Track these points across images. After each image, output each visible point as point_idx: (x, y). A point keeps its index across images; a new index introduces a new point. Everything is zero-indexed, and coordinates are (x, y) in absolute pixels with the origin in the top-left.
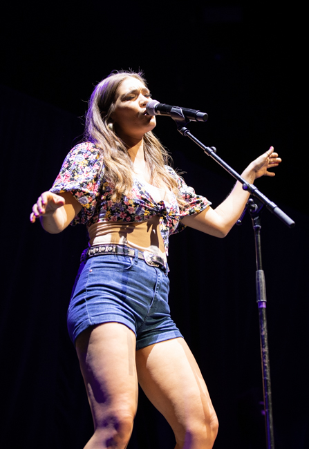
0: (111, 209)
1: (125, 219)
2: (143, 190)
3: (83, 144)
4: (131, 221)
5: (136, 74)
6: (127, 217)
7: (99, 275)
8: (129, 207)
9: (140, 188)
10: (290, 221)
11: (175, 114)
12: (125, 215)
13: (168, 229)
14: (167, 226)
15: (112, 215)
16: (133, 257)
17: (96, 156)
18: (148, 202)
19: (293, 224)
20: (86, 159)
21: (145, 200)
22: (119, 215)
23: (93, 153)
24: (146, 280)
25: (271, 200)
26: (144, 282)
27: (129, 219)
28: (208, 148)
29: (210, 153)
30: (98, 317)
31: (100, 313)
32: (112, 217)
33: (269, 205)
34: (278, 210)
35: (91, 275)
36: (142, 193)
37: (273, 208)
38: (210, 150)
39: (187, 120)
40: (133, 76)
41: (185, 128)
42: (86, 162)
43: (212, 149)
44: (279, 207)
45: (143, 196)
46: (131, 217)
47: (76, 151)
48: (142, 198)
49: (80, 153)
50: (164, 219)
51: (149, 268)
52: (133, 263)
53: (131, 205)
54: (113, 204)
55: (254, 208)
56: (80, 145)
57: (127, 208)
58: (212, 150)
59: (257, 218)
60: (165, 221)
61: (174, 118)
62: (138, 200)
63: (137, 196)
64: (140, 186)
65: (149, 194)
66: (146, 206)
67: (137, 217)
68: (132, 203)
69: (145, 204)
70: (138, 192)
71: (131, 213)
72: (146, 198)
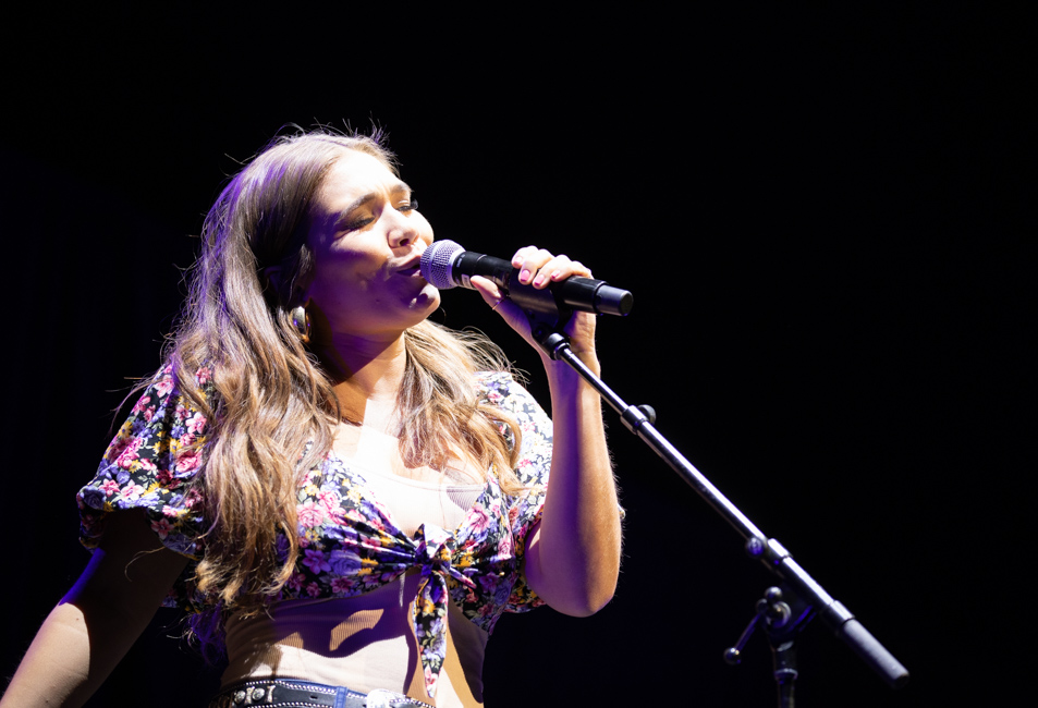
1: (303, 591)
2: (353, 496)
4: (323, 595)
5: (366, 141)
6: (306, 582)
8: (309, 552)
9: (344, 491)
10: (897, 668)
12: (300, 577)
18: (372, 532)
19: (902, 678)
21: (360, 527)
25: (835, 597)
27: (313, 588)
28: (633, 410)
29: (638, 425)
33: (828, 611)
34: (857, 629)
36: (348, 505)
37: (841, 624)
38: (639, 415)
40: (357, 146)
43: (644, 411)
44: (858, 618)
45: (354, 516)
46: (320, 583)
48: (348, 522)
53: (313, 547)
55: (781, 615)
58: (643, 416)
59: (788, 646)
62: (335, 530)
63: (332, 515)
64: (346, 483)
65: (376, 506)
66: (364, 545)
67: (338, 583)
68: (316, 540)
69: (359, 540)
70: (338, 503)
71: (317, 570)
72: (363, 520)
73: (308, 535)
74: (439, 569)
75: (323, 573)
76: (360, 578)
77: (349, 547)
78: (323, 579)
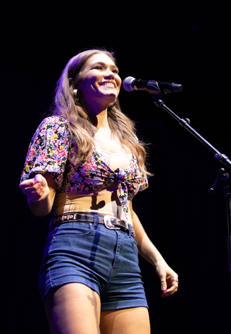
0: (71, 181)
1: (84, 190)
2: (99, 161)
3: (50, 118)
6: (85, 187)
7: (60, 242)
8: (86, 178)
9: (96, 159)
11: (151, 88)
12: (83, 186)
13: (126, 194)
14: (125, 192)
15: (72, 186)
16: (93, 223)
17: (64, 128)
18: (105, 172)
20: (56, 132)
21: (102, 170)
22: (78, 186)
23: (61, 125)
24: (106, 243)
26: (104, 245)
27: (87, 189)
28: (183, 120)
29: (184, 124)
30: (58, 280)
31: (60, 276)
32: (72, 188)
35: (54, 242)
36: (98, 164)
39: (163, 92)
41: (161, 101)
42: (57, 136)
43: (186, 120)
45: (100, 167)
46: (89, 187)
47: (45, 126)
48: (98, 169)
49: (49, 127)
50: (122, 185)
51: (109, 231)
52: (92, 228)
53: (88, 177)
54: (72, 176)
56: (47, 119)
57: (84, 179)
58: (186, 122)
59: (228, 186)
60: (124, 188)
61: (151, 92)
62: (94, 171)
63: (93, 167)
64: (97, 157)
65: (106, 164)
66: (103, 175)
67: (95, 187)
68: (88, 174)
69: (101, 174)
70: (95, 163)
71: (89, 183)
72: (102, 168)
73: (86, 173)
74: (123, 181)
75: (91, 184)
76: (101, 185)
77: (98, 176)
78: (90, 186)
